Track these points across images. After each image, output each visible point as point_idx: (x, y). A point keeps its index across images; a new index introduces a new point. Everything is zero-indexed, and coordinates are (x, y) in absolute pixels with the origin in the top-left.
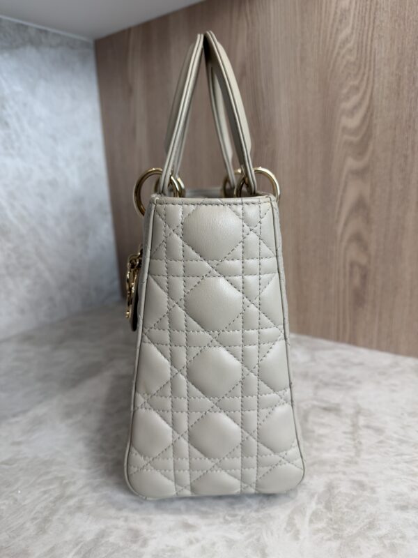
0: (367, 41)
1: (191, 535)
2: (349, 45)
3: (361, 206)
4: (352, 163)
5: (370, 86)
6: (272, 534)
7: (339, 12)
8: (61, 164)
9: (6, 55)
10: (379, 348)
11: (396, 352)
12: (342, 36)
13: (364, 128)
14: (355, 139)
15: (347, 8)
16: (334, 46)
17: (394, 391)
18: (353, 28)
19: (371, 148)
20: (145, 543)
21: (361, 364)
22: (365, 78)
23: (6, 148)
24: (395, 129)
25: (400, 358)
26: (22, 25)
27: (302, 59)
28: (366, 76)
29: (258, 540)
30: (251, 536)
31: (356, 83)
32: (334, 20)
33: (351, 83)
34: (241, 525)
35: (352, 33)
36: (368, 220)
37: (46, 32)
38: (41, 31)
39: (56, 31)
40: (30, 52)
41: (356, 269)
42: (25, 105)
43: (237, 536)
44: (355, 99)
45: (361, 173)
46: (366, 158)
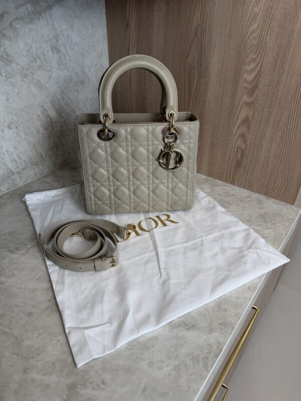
0: (264, 35)
2: (255, 35)
3: (246, 121)
4: (245, 98)
5: (262, 60)
7: (253, 14)
8: (87, 70)
10: (244, 187)
11: (252, 190)
12: (252, 28)
13: (255, 82)
14: (250, 87)
15: (257, 13)
16: (247, 33)
17: (244, 210)
18: (258, 26)
19: (256, 92)
21: (233, 195)
22: (260, 56)
23: (59, 65)
24: (270, 86)
25: (252, 193)
27: (229, 35)
28: (261, 54)
31: (255, 57)
32: (249, 18)
33: (252, 56)
35: (257, 28)
36: (249, 129)
41: (240, 150)
44: (253, 65)
45: (249, 105)
46: (253, 98)
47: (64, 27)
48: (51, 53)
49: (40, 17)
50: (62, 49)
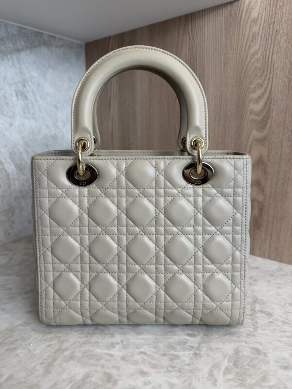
0: (269, 54)
1: (145, 379)
2: (258, 57)
3: (260, 162)
4: (255, 134)
5: (270, 86)
6: (199, 381)
7: (251, 35)
8: (60, 125)
9: (28, 52)
10: (269, 258)
11: (281, 261)
12: (252, 50)
13: (265, 111)
14: (259, 118)
15: (257, 32)
16: (247, 57)
17: (280, 288)
18: (260, 46)
19: (269, 125)
20: (115, 383)
21: (257, 268)
22: (267, 79)
23: (25, 113)
24: (286, 113)
25: (283, 265)
26: (39, 32)
27: (225, 64)
28: (268, 77)
29: (190, 384)
30: (185, 381)
31: (261, 81)
32: (247, 40)
33: (258, 81)
34: (178, 374)
35: (259, 49)
36: (265, 172)
37: (54, 37)
38: (51, 36)
39: (61, 37)
40: (44, 50)
41: (256, 204)
42: (39, 85)
43: (175, 381)
44: (259, 92)
45: (261, 141)
46: (266, 131)
47: (35, 74)
48: (15, 98)
49: (5, 58)
50: (30, 96)
